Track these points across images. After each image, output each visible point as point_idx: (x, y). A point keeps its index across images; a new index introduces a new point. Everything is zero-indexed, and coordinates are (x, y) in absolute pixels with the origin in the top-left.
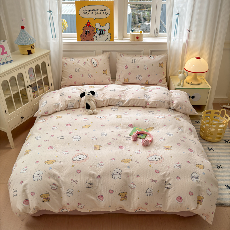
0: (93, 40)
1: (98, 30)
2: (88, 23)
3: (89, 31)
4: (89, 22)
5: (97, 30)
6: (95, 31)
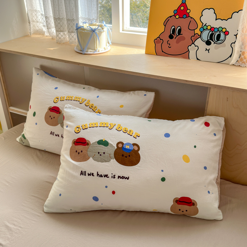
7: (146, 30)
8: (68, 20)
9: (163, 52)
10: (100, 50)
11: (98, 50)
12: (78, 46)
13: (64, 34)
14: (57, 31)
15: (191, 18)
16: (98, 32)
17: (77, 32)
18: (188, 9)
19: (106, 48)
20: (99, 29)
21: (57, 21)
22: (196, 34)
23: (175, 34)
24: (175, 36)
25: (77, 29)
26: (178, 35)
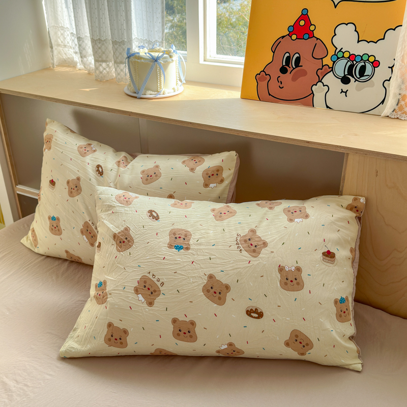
0: (307, 99)
1: (340, 55)
2: (302, 23)
3: (298, 60)
4: (305, 16)
5: (337, 57)
6: (327, 61)
7: (242, 59)
8: (115, 43)
9: (270, 95)
10: (166, 92)
11: (162, 92)
12: (129, 85)
13: (108, 65)
14: (96, 61)
15: (317, 39)
16: (163, 61)
17: (128, 61)
18: (312, 25)
19: (176, 89)
20: (165, 58)
21: (96, 44)
22: (325, 65)
23: (290, 65)
24: (289, 70)
25: (129, 57)
26: (294, 67)
